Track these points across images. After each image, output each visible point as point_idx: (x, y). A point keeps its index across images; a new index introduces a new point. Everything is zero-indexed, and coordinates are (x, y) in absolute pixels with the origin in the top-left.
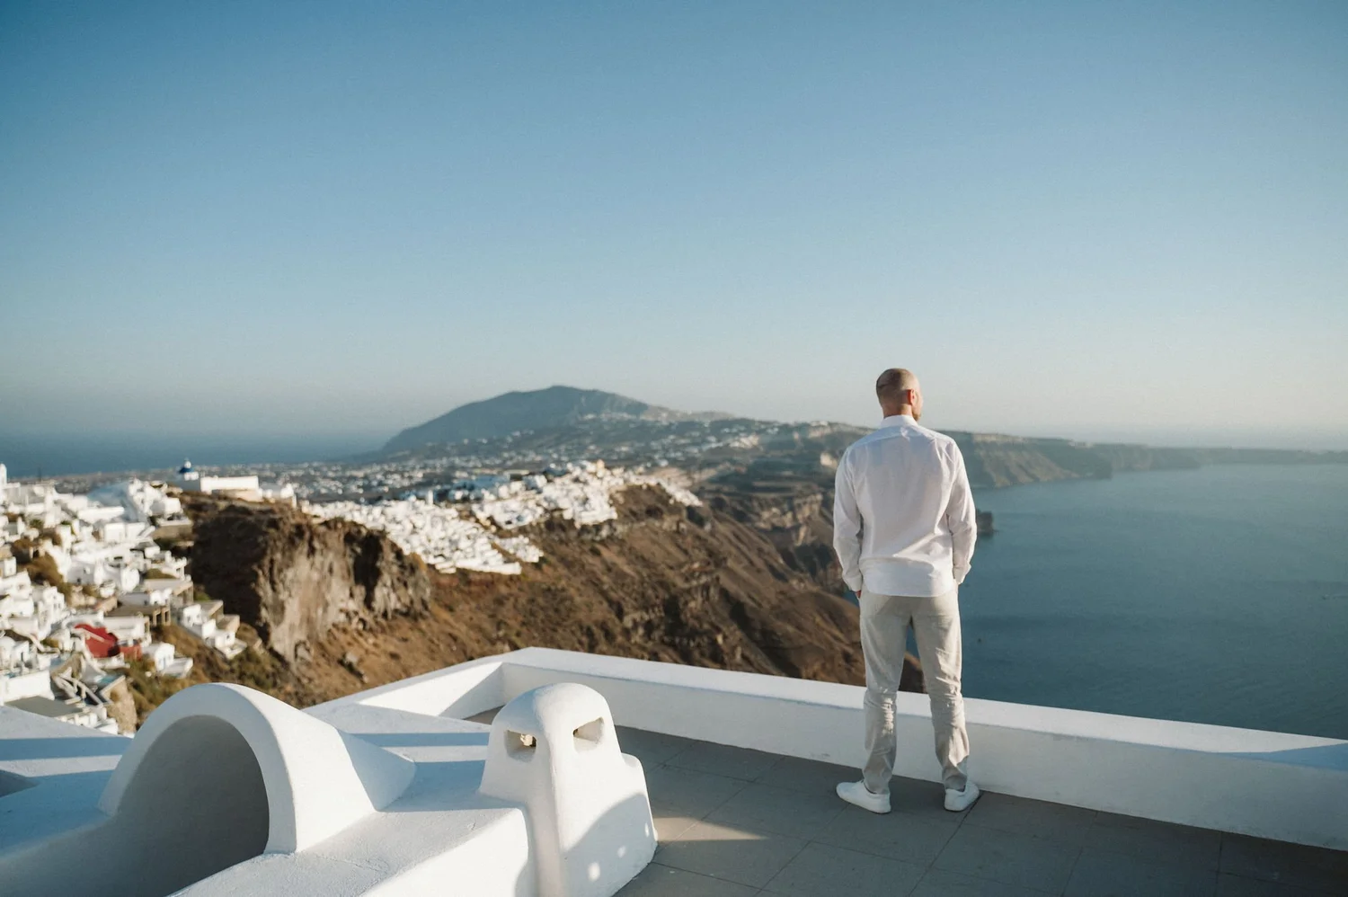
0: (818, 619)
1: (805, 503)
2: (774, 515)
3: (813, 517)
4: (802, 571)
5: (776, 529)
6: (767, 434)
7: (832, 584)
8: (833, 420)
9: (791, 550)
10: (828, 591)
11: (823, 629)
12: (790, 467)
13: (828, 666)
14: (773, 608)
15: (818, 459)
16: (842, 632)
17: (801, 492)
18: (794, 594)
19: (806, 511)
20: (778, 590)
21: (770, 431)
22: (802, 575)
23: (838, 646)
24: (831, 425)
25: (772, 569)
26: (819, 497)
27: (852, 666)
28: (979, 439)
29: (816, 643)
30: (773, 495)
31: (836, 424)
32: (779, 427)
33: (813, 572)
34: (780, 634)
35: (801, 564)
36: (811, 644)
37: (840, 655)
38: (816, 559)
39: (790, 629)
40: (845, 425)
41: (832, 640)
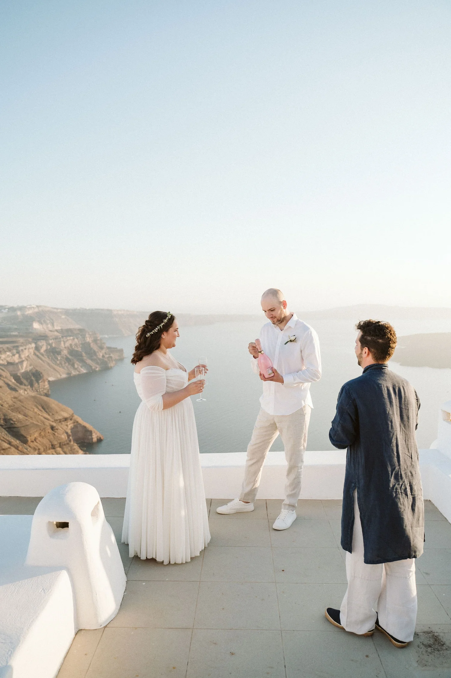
0: (36, 410)
1: (25, 349)
2: (8, 356)
3: (30, 356)
4: (25, 385)
5: (9, 364)
6: (2, 312)
7: (42, 391)
8: (38, 305)
9: (19, 374)
10: (41, 395)
11: (39, 414)
12: (16, 329)
13: (43, 434)
14: (10, 406)
15: (31, 325)
16: (49, 415)
17: (22, 343)
18: (22, 398)
19: (26, 354)
20: (12, 396)
21: (3, 310)
22: (26, 387)
23: (47, 423)
24: (37, 306)
25: (8, 385)
26: (33, 345)
27: (55, 432)
28: (115, 313)
29: (35, 422)
30: (7, 345)
31: (40, 306)
32: (9, 309)
33: (32, 385)
34: (14, 420)
35: (25, 381)
36: (33, 423)
37: (49, 427)
38: (33, 378)
39: (21, 416)
40: (45, 307)
41: (43, 419)
